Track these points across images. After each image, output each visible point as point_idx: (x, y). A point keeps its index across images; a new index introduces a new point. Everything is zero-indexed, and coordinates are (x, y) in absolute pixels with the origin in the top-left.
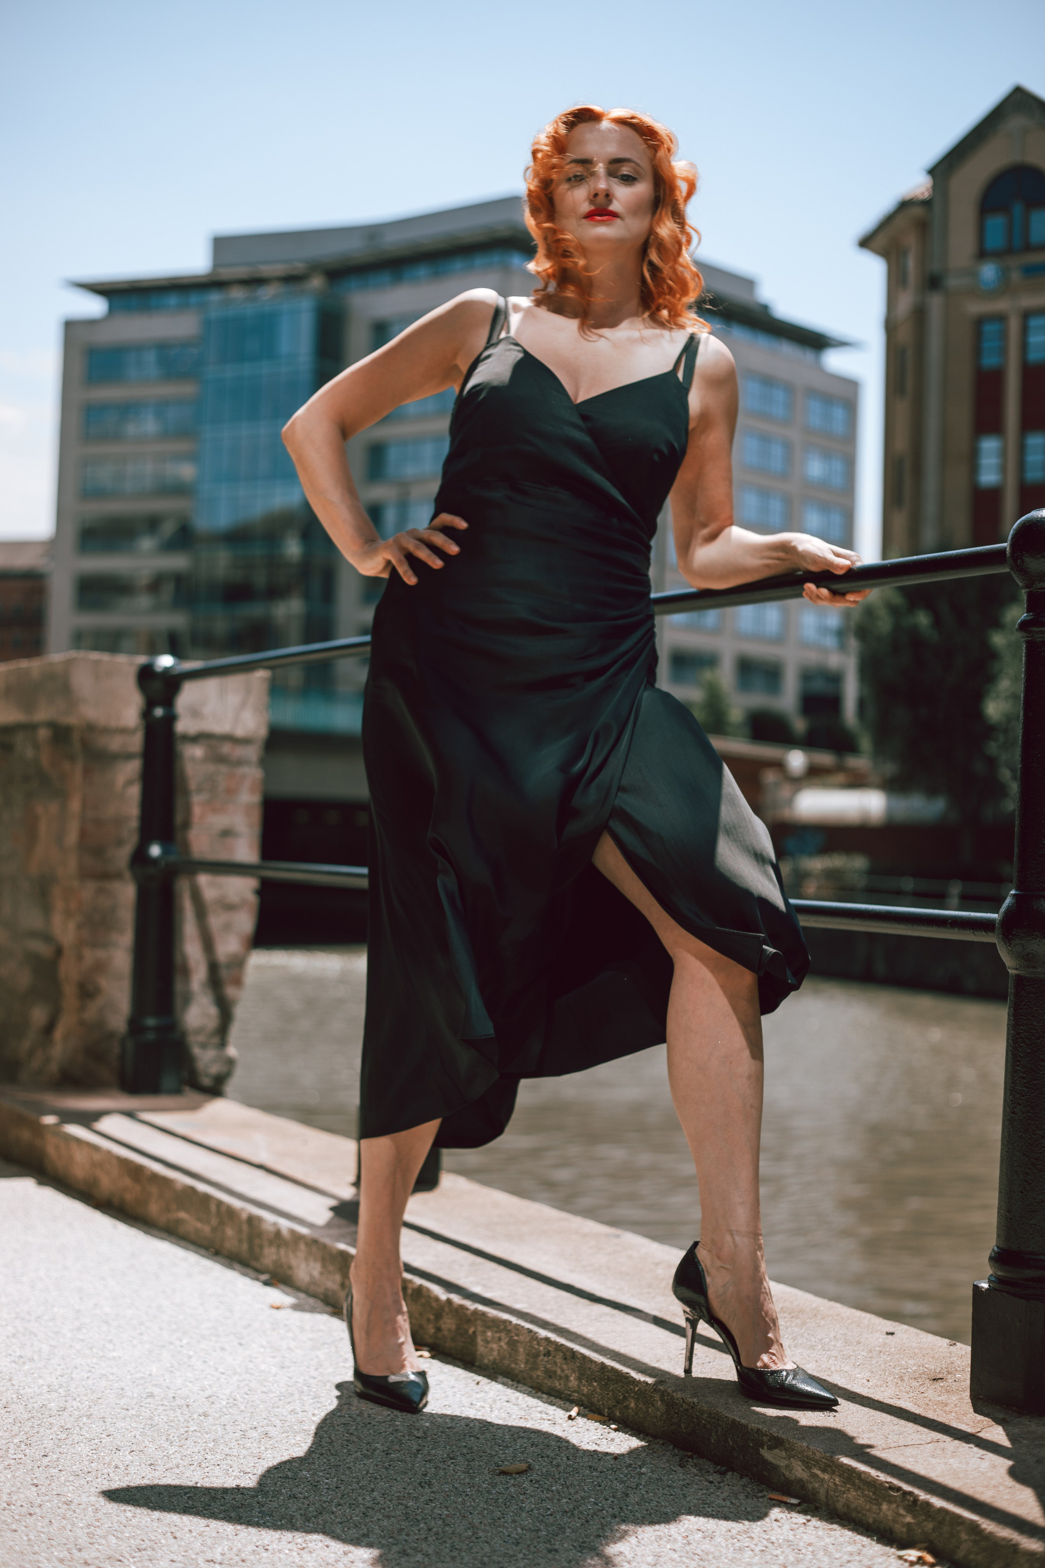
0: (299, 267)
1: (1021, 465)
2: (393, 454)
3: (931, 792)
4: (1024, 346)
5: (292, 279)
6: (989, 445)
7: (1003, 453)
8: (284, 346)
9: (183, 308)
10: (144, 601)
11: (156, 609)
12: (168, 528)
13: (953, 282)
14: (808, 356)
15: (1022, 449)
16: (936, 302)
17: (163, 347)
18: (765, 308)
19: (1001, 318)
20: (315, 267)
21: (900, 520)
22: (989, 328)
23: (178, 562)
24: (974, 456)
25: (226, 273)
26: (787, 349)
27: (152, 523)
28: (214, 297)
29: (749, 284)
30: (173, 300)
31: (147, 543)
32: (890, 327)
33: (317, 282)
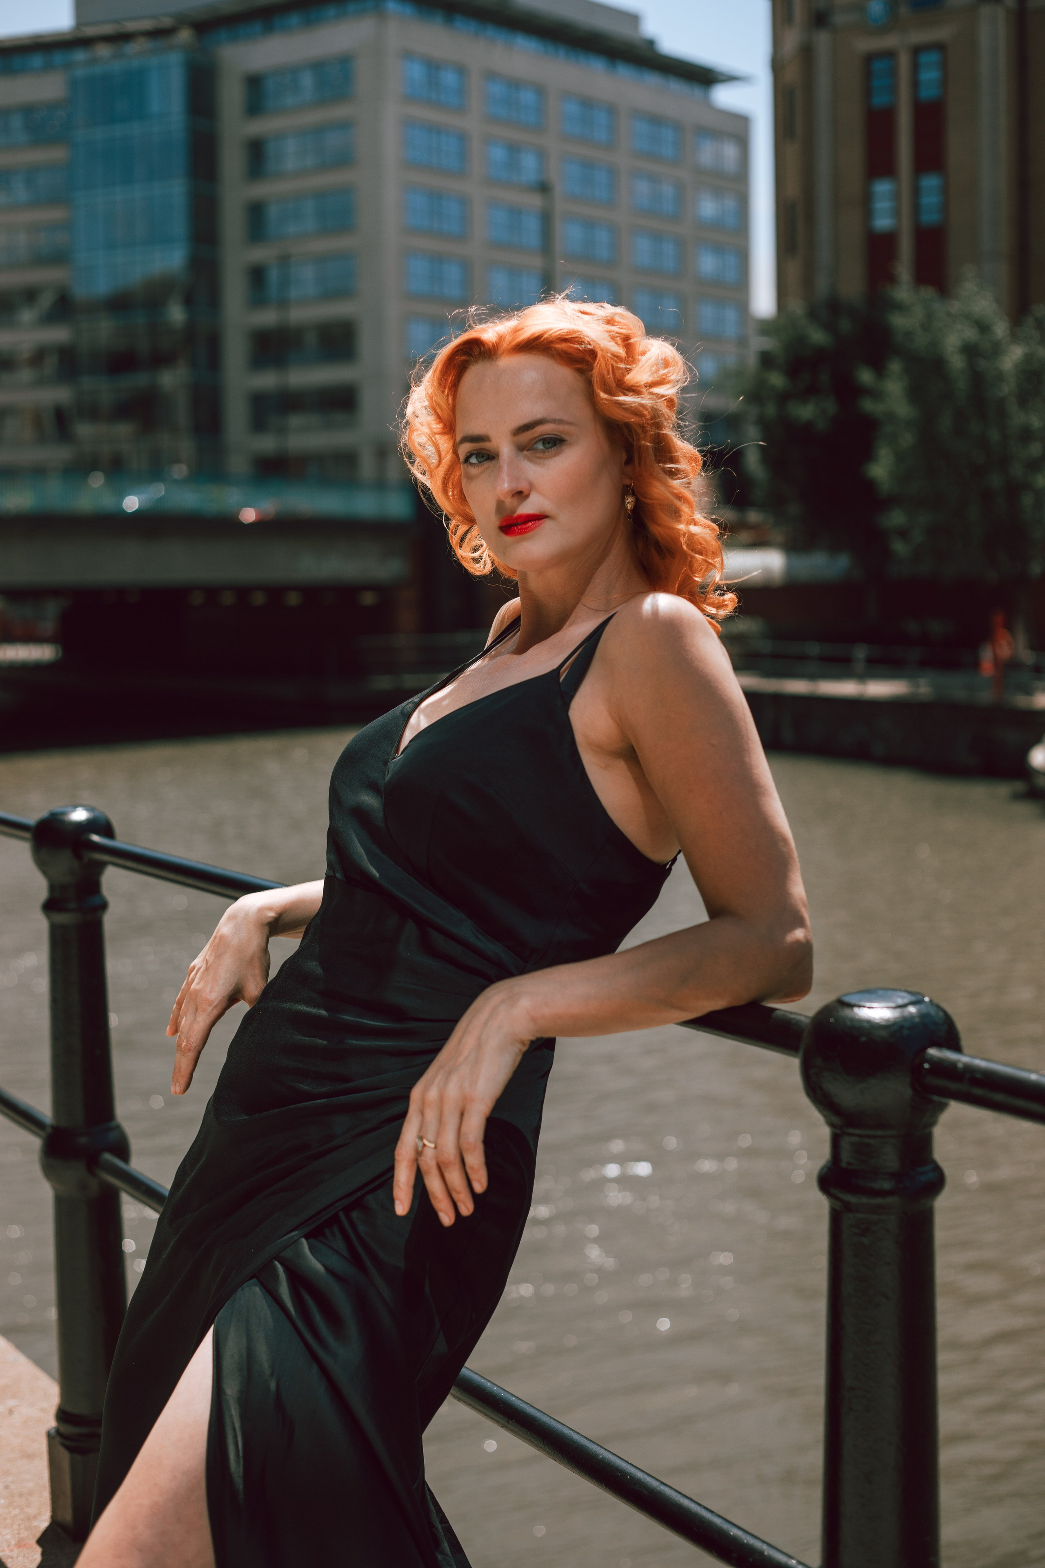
0: (167, 22)
1: (916, 209)
2: (273, 212)
3: (834, 549)
4: (915, 84)
5: (158, 34)
6: (882, 188)
7: (896, 196)
8: (155, 106)
9: (48, 68)
10: (25, 375)
11: (40, 383)
12: (46, 300)
13: (839, 19)
14: (697, 92)
15: (916, 192)
16: (823, 40)
17: (28, 110)
18: (651, 43)
19: (890, 55)
20: (183, 20)
21: (794, 269)
22: (879, 66)
23: (59, 335)
24: (867, 200)
25: (90, 31)
26: (676, 86)
27: (30, 295)
28: (80, 56)
29: (633, 19)
30: (37, 60)
31: (27, 316)
32: (777, 66)
33: (185, 35)
